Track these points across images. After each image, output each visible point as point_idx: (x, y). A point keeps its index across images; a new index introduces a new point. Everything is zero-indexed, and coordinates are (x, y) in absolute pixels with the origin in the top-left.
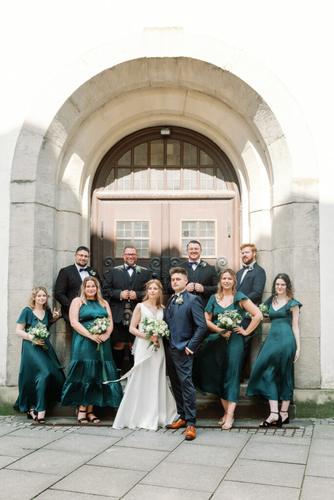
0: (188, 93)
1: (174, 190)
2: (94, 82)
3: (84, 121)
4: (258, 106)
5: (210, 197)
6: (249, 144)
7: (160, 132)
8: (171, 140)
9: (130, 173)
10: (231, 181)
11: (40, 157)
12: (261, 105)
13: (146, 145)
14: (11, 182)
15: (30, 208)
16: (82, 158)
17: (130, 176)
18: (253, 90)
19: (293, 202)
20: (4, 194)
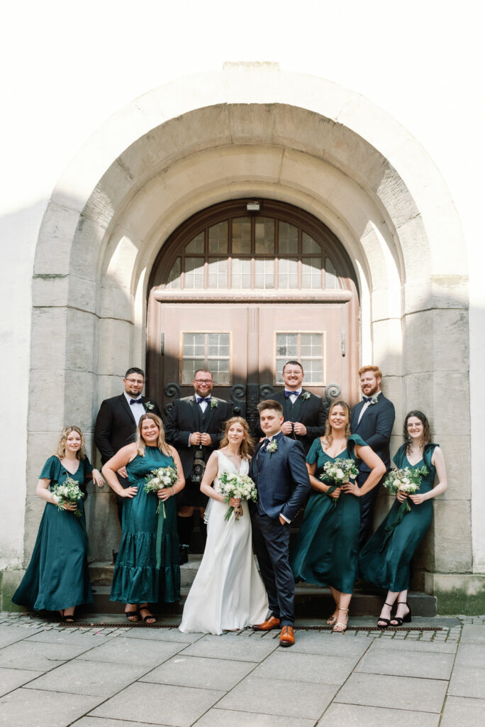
0: (286, 154)
1: (265, 289)
2: (153, 138)
3: (138, 191)
4: (384, 173)
5: (316, 299)
6: (372, 225)
7: (246, 207)
8: (261, 218)
9: (203, 265)
10: (345, 276)
11: (75, 242)
12: (387, 172)
13: (226, 224)
14: (34, 278)
15: (61, 315)
16: (135, 242)
17: (202, 268)
18: (376, 151)
19: (433, 308)
20: (23, 293)
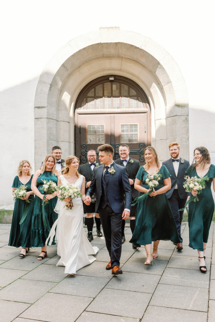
0: (123, 59)
1: (116, 109)
2: (75, 56)
3: (70, 75)
4: (158, 66)
5: (135, 112)
6: (154, 85)
7: (109, 79)
8: (114, 83)
9: (94, 100)
10: (145, 103)
11: (49, 95)
13: (102, 85)
14: (35, 108)
15: (45, 121)
16: (69, 93)
17: (94, 101)
18: (155, 59)
19: (176, 116)
20: (31, 113)
